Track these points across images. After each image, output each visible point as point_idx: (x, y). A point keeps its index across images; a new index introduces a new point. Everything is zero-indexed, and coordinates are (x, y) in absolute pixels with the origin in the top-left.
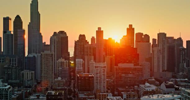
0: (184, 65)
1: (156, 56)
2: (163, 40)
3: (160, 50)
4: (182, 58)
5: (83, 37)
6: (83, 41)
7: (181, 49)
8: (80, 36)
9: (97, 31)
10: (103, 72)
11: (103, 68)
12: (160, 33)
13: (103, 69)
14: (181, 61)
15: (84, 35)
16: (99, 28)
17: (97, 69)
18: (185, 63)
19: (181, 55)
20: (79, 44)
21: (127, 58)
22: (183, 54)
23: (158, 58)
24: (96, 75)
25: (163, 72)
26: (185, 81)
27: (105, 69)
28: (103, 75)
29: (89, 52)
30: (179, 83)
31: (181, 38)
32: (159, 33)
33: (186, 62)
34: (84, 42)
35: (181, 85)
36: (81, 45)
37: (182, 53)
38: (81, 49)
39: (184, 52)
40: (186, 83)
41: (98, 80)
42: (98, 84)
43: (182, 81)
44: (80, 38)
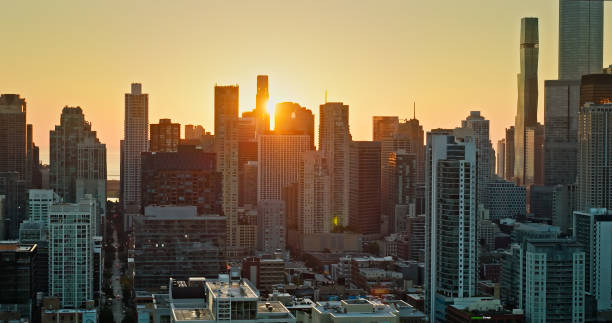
0: (410, 209)
1: (309, 181)
2: (336, 127)
3: (324, 160)
4: (403, 187)
5: (76, 116)
6: (76, 128)
7: (401, 158)
8: (66, 111)
9: (127, 95)
10: (79, 236)
11: (79, 221)
12: (328, 105)
13: (79, 227)
14: (400, 198)
15: (78, 110)
16: (136, 87)
17: (59, 225)
18: (411, 201)
19: (401, 178)
20: (60, 139)
21: (181, 187)
22: (404, 172)
23: (318, 187)
24: (56, 246)
25: (333, 235)
26: (384, 265)
27: (86, 225)
28: (79, 245)
29: (91, 165)
30: (361, 270)
31: (418, 121)
32: (324, 103)
33: (414, 200)
34: (77, 131)
35: (368, 276)
36: (67, 143)
37: (404, 169)
38: (67, 155)
39: (408, 167)
40: (386, 269)
41: (61, 264)
42: (61, 277)
43: (372, 265)
44: (66, 120)
